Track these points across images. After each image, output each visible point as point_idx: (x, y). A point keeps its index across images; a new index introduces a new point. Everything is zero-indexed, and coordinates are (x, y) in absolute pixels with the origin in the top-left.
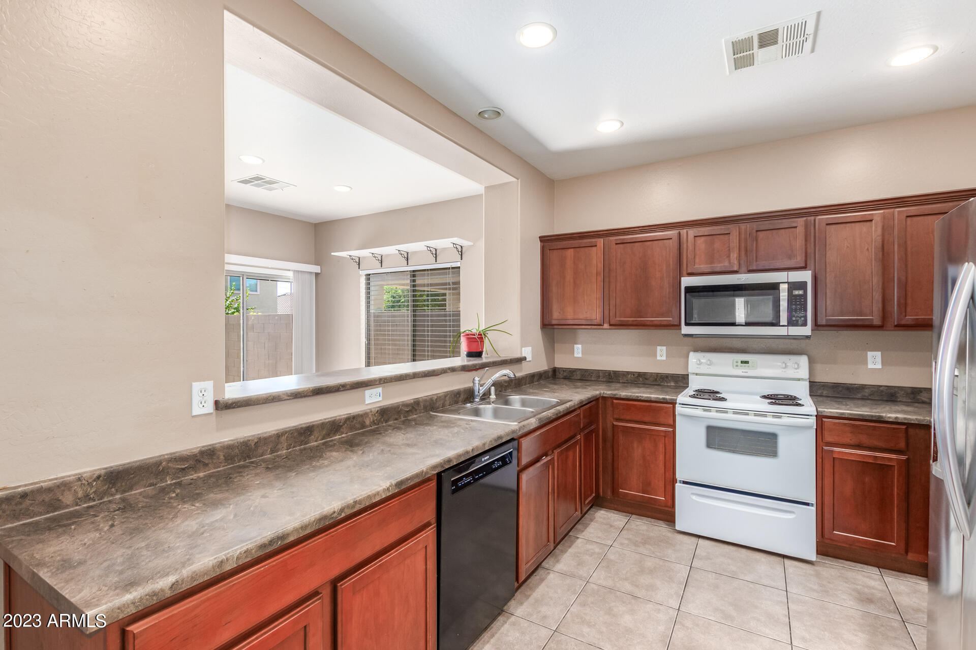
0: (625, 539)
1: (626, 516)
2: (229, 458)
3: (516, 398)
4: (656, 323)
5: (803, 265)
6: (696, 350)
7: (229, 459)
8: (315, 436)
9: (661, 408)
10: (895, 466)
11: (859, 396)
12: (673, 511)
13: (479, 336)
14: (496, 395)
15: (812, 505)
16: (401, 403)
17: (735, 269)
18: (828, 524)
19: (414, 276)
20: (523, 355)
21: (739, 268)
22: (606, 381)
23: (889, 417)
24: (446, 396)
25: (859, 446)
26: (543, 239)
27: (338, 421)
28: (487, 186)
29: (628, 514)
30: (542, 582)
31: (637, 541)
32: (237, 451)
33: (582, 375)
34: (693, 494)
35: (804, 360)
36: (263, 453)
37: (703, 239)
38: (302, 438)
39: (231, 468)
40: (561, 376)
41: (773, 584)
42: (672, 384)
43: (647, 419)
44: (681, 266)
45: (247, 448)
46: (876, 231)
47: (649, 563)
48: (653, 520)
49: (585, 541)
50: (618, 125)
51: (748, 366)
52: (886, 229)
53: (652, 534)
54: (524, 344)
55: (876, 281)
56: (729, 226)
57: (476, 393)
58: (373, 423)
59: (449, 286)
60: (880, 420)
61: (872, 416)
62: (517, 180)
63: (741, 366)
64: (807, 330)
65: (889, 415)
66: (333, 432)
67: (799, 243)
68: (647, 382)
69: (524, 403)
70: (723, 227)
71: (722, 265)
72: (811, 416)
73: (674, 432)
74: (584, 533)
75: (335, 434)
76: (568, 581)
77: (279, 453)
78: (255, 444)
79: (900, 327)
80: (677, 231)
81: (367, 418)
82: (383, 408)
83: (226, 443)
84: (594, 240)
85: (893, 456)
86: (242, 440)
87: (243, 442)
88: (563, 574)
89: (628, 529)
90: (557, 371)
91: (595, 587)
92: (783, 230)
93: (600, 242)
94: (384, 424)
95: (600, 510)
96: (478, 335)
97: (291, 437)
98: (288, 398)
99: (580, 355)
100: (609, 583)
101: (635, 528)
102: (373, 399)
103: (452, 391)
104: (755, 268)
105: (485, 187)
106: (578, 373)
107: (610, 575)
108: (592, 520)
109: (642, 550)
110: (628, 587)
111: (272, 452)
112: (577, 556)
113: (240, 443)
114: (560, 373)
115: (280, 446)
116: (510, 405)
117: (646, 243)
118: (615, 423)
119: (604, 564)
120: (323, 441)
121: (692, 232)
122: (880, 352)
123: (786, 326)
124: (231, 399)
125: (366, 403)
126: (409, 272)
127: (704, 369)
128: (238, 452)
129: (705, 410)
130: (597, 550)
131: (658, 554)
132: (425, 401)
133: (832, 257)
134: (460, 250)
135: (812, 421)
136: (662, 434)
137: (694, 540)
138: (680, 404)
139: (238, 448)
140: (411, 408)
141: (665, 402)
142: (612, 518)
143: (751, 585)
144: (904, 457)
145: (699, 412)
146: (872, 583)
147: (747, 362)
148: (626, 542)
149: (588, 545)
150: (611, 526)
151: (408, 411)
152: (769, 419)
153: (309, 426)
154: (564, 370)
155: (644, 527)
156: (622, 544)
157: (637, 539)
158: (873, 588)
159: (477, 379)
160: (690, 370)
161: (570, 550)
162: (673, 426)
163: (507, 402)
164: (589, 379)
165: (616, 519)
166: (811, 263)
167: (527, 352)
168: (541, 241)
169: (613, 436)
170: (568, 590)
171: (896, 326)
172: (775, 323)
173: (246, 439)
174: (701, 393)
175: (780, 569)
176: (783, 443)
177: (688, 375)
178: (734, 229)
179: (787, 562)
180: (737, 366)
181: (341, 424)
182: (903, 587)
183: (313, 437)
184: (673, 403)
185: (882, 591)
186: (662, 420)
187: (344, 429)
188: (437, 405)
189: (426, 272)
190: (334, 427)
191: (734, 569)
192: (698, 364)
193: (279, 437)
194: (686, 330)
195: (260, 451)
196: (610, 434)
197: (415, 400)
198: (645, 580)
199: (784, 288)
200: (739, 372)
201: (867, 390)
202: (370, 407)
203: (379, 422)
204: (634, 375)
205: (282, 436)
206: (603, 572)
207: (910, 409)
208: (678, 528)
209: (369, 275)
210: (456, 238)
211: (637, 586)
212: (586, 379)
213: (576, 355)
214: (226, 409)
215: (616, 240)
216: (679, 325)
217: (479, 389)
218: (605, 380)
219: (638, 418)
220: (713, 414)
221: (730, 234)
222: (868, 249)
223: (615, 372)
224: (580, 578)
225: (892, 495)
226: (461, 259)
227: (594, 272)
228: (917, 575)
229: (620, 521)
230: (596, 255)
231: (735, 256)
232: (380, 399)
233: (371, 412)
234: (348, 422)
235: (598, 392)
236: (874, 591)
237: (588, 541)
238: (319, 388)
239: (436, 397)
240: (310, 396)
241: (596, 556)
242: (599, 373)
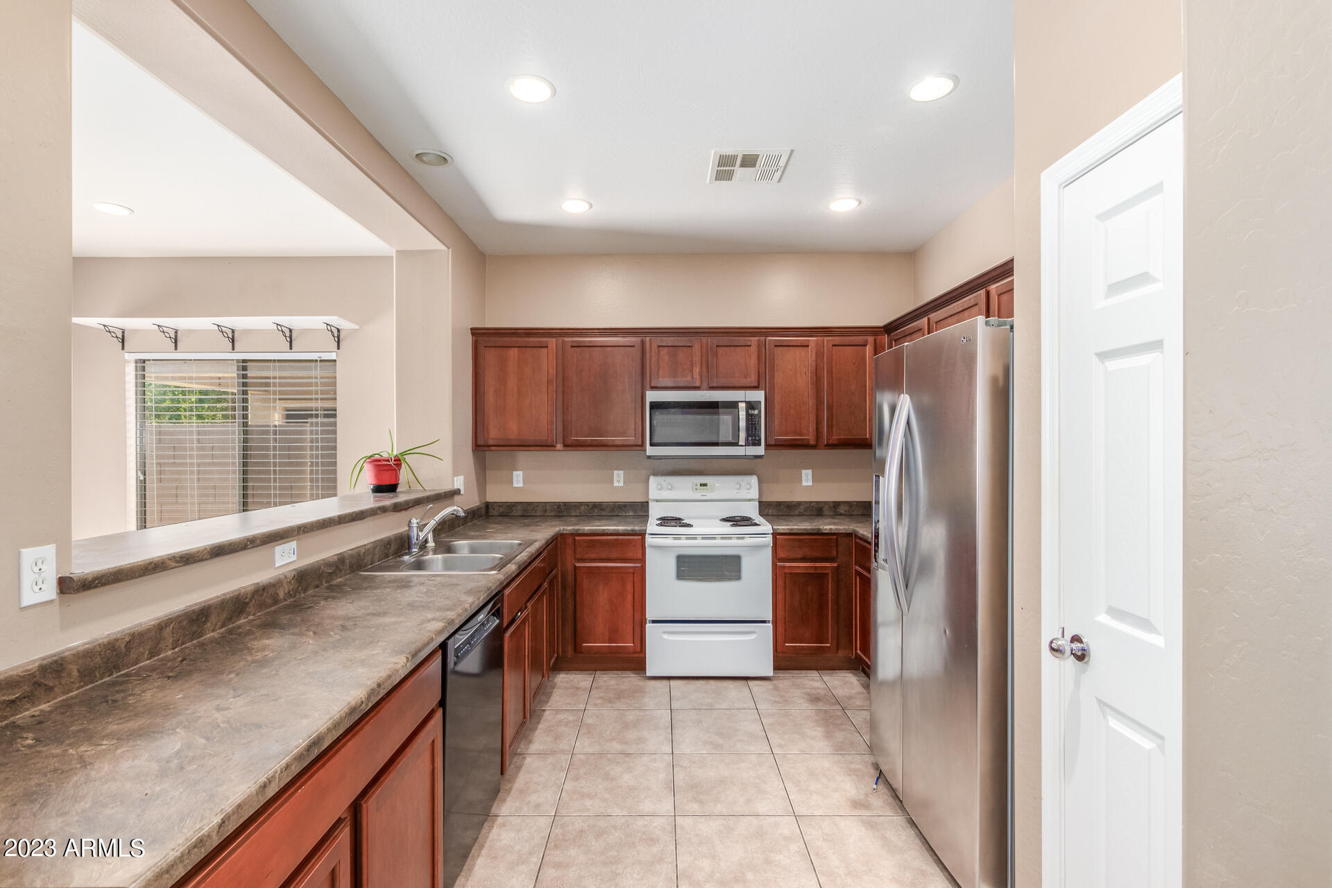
0: (597, 698)
1: (591, 674)
2: (86, 672)
3: (462, 544)
4: (617, 443)
5: (756, 384)
6: (655, 474)
7: (87, 675)
8: (211, 624)
9: (629, 542)
10: (828, 574)
11: (797, 512)
12: (642, 655)
13: (395, 463)
14: (434, 541)
15: (769, 622)
16: (322, 562)
17: (698, 385)
18: (780, 639)
19: (244, 368)
20: (456, 487)
21: (701, 383)
22: (555, 516)
23: (826, 529)
24: (375, 548)
25: (803, 559)
26: (475, 332)
27: (243, 596)
28: (399, 249)
29: (591, 672)
30: (520, 770)
31: (610, 698)
32: (98, 660)
33: (524, 510)
34: (665, 632)
35: (754, 480)
36: (137, 658)
37: (666, 349)
38: (194, 628)
39: (90, 688)
40: (495, 513)
41: (745, 706)
42: (631, 514)
43: (614, 555)
44: (644, 378)
45: (114, 653)
46: (811, 356)
47: (631, 717)
48: (619, 672)
49: (555, 712)
50: (586, 207)
51: (707, 489)
52: (819, 355)
53: (623, 687)
54: (456, 474)
55: (811, 403)
56: (693, 338)
57: (414, 541)
58: (289, 595)
59: (316, 388)
60: (819, 533)
61: (813, 529)
62: (446, 249)
63: (700, 489)
64: (760, 450)
65: (825, 527)
66: (236, 614)
67: (753, 361)
68: (603, 513)
69: (473, 550)
70: (686, 338)
71: (685, 379)
72: (768, 534)
73: (643, 569)
74: (549, 704)
75: (238, 617)
76: (550, 760)
77: (161, 656)
78: (126, 646)
79: (830, 446)
80: (640, 339)
81: (281, 589)
82: (301, 571)
83: (81, 649)
84: (544, 339)
85: (828, 565)
86: (106, 641)
87: (109, 644)
88: (542, 754)
89: (596, 688)
90: (490, 506)
91: (583, 757)
92: (739, 348)
93: (552, 342)
94: (303, 595)
95: (559, 674)
96: (395, 460)
97: (179, 628)
98: (177, 565)
99: (521, 485)
100: (595, 749)
101: (604, 684)
102: (286, 559)
103: (381, 540)
104: (715, 385)
105: (397, 251)
106: (518, 507)
107: (594, 740)
108: (553, 687)
109: (618, 705)
110: (616, 746)
111: (151, 655)
112: (552, 731)
113: (104, 645)
114: (494, 509)
115: (162, 645)
116: (454, 553)
117: (606, 348)
118: (577, 565)
119: (582, 731)
120: (224, 629)
121: (658, 341)
122: (811, 471)
123: (743, 446)
124: (91, 573)
125: (276, 566)
126: (235, 361)
127: (665, 494)
128: (100, 662)
129: (675, 539)
130: (571, 718)
131: (636, 705)
132: (352, 556)
133: (779, 379)
134: (336, 335)
135: (769, 539)
136: (631, 571)
137: (665, 682)
138: (649, 534)
139: (100, 655)
140: (334, 568)
141: (633, 533)
142: (575, 680)
143: (728, 712)
144: (835, 565)
145: (669, 541)
146: (816, 684)
147: (705, 485)
148: (599, 701)
149: (559, 716)
150: (578, 689)
151: (330, 573)
152: (734, 542)
153: (204, 607)
154: (500, 505)
155: (613, 682)
156: (596, 705)
157: (610, 696)
158: (818, 688)
159: (414, 521)
160: (651, 497)
161: (540, 726)
162: (643, 560)
163: (449, 550)
164: (533, 514)
165: (582, 680)
166: (762, 384)
167: (459, 483)
168: (473, 334)
169: (575, 581)
170: (554, 770)
171: (825, 446)
172: (736, 444)
173: (113, 637)
174: (667, 521)
175: (746, 691)
176: (746, 564)
177: (648, 502)
178: (697, 344)
179: (751, 683)
180: (696, 489)
181: (247, 600)
182: (836, 682)
183: (209, 624)
184: (642, 534)
185: (824, 689)
186: (630, 555)
187: (251, 609)
188: (366, 561)
189: (271, 364)
190: (237, 605)
191: (709, 701)
192: (659, 490)
193: (162, 629)
194: (650, 450)
195: (133, 656)
196: (570, 579)
197: (339, 557)
198: (632, 735)
199: (742, 406)
200: (698, 496)
201: (801, 507)
202: (282, 571)
203: (296, 591)
204: (588, 506)
205: (166, 627)
206: (586, 739)
207: (836, 521)
208: (648, 674)
209: (144, 361)
210: (336, 317)
211: (626, 743)
212: (529, 514)
213: (515, 485)
214: (84, 590)
215: (572, 341)
216: (643, 445)
217: (418, 535)
218: (553, 514)
219: (604, 555)
220: (683, 542)
221: (692, 346)
222: (805, 373)
223: (565, 504)
224: (563, 752)
225: (827, 600)
226: (338, 349)
227: (545, 380)
228: (843, 669)
229: (587, 680)
230: (546, 360)
231: (698, 370)
232: (294, 558)
233: (286, 577)
234: (256, 597)
235: (558, 529)
236: (819, 690)
237: (558, 711)
238: (219, 547)
239: (364, 551)
240: (207, 559)
241: (572, 724)
242: (546, 506)
